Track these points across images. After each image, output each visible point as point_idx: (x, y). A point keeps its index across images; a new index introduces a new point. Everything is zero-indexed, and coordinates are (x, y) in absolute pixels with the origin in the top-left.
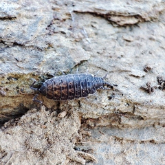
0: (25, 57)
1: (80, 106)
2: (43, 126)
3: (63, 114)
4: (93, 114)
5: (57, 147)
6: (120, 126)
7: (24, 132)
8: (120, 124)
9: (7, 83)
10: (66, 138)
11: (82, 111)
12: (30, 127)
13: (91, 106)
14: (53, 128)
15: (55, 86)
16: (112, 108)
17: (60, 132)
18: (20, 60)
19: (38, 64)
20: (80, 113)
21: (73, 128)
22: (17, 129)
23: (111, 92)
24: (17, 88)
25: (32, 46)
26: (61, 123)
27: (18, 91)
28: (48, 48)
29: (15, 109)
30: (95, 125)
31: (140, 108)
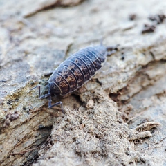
0: (10, 75)
1: (101, 84)
2: (80, 126)
3: (91, 103)
4: (119, 83)
5: (112, 135)
6: (152, 82)
7: (67, 144)
8: (150, 79)
9: (10, 109)
10: (112, 123)
11: (107, 87)
12: (68, 135)
13: (112, 77)
14: (92, 122)
15: (63, 74)
16: (132, 67)
17: (102, 121)
18: (7, 79)
19: (29, 72)
20: (107, 90)
21: (111, 109)
22: (57, 147)
23: (119, 54)
24: (24, 109)
25: (9, 62)
26: (96, 112)
27: (28, 112)
28: (26, 55)
29: (36, 137)
30: (129, 97)
31: (156, 49)
